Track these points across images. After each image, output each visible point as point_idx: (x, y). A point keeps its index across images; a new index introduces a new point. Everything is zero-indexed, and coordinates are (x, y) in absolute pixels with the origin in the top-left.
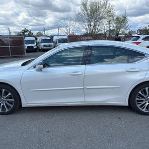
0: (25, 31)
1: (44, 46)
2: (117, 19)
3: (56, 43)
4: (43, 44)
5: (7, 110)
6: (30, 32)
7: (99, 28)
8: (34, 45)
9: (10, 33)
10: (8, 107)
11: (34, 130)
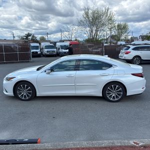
0: (29, 35)
1: (48, 52)
2: (118, 26)
3: (59, 49)
4: (46, 50)
5: (27, 98)
6: (33, 36)
7: (100, 35)
8: (38, 51)
9: (14, 37)
10: (28, 96)
11: (45, 108)
